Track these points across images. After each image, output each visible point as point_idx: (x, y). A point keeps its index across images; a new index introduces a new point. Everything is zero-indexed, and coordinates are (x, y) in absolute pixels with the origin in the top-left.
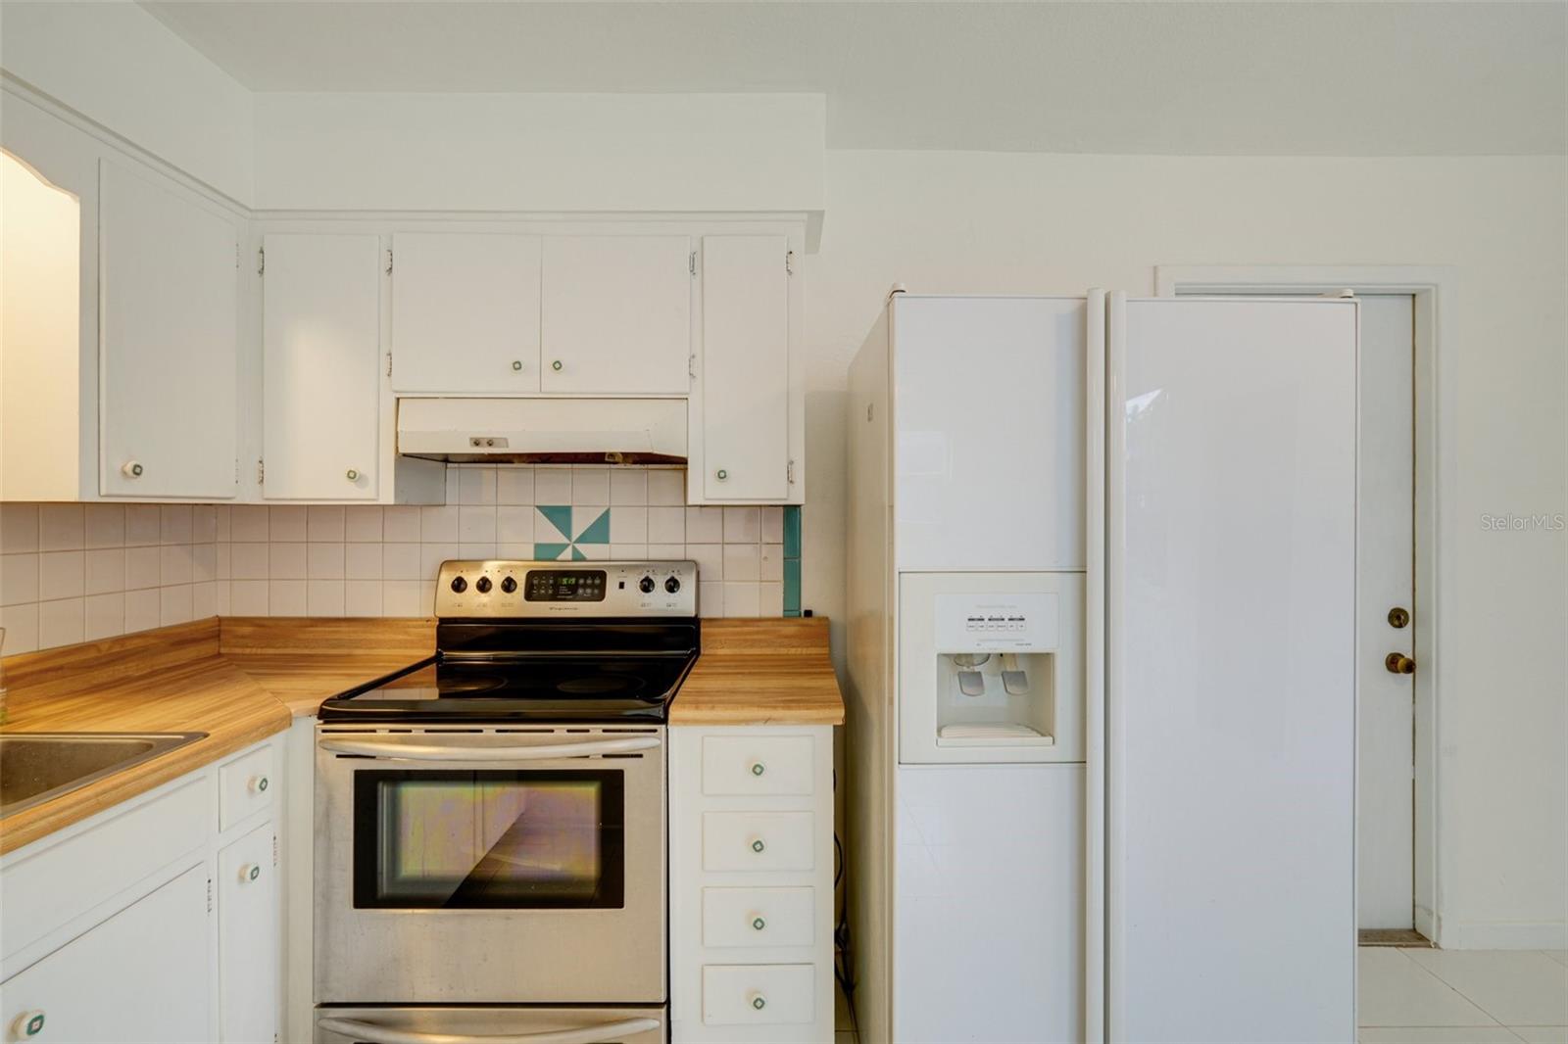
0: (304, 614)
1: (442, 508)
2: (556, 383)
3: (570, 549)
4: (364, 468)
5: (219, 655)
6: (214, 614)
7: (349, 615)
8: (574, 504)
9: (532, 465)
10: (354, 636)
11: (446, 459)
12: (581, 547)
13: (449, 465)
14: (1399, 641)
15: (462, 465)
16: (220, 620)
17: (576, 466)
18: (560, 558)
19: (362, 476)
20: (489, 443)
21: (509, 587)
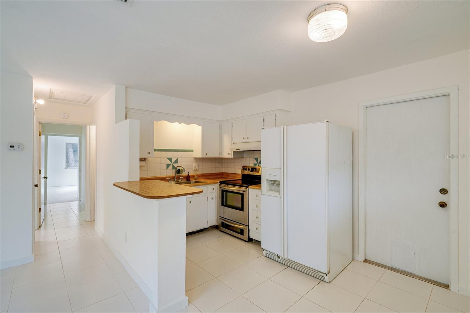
0: (230, 172)
1: (244, 158)
2: (248, 140)
3: (257, 164)
4: (230, 153)
5: (223, 177)
6: (222, 172)
7: (235, 173)
8: (258, 157)
10: (235, 176)
11: (244, 151)
14: (443, 198)
15: (246, 152)
16: (223, 173)
19: (230, 154)
20: (238, 149)
21: (249, 170)
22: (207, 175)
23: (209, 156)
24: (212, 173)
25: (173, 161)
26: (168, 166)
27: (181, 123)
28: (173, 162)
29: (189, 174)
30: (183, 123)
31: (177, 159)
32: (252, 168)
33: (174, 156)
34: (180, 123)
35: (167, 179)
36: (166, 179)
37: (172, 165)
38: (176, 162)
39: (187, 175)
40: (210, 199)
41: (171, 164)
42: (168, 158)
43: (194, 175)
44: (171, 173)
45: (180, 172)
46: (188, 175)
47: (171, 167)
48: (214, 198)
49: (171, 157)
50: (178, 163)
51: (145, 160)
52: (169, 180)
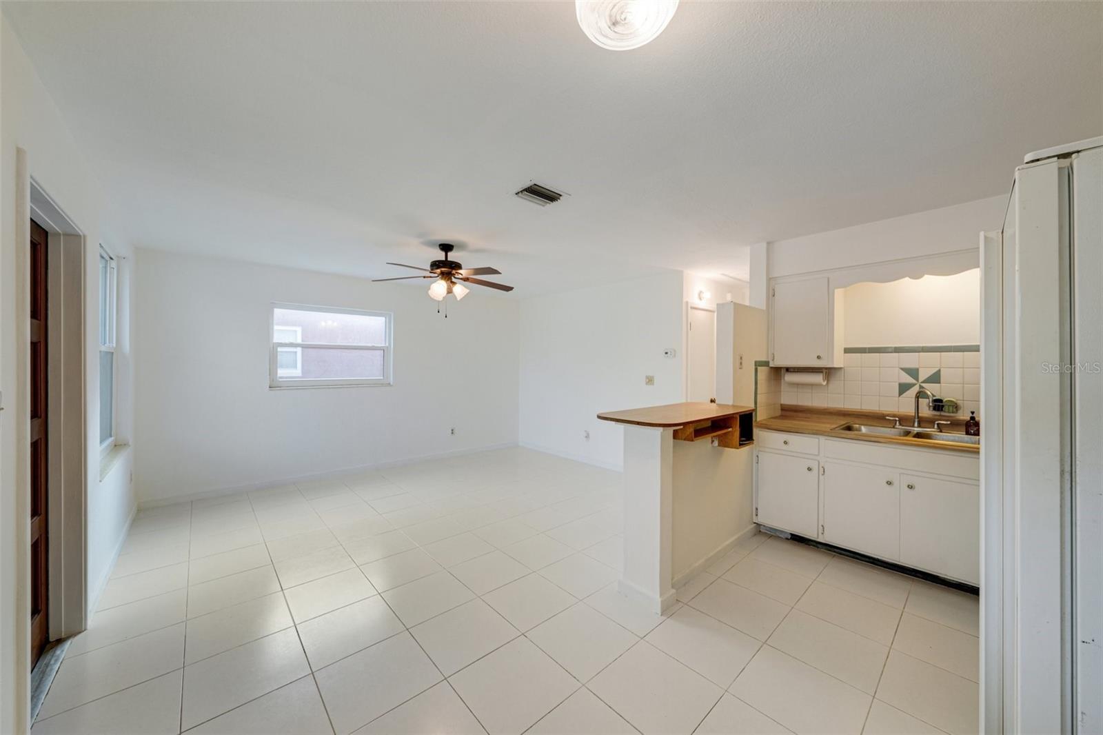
25: (923, 376)
26: (903, 388)
27: (923, 276)
28: (921, 380)
29: (974, 415)
31: (939, 370)
33: (927, 364)
35: (889, 420)
36: (886, 419)
37: (916, 387)
38: (935, 378)
39: (969, 418)
41: (912, 385)
42: (904, 370)
45: (943, 406)
46: (972, 418)
47: (913, 392)
49: (917, 366)
50: (940, 383)
51: (824, 371)
52: (896, 423)
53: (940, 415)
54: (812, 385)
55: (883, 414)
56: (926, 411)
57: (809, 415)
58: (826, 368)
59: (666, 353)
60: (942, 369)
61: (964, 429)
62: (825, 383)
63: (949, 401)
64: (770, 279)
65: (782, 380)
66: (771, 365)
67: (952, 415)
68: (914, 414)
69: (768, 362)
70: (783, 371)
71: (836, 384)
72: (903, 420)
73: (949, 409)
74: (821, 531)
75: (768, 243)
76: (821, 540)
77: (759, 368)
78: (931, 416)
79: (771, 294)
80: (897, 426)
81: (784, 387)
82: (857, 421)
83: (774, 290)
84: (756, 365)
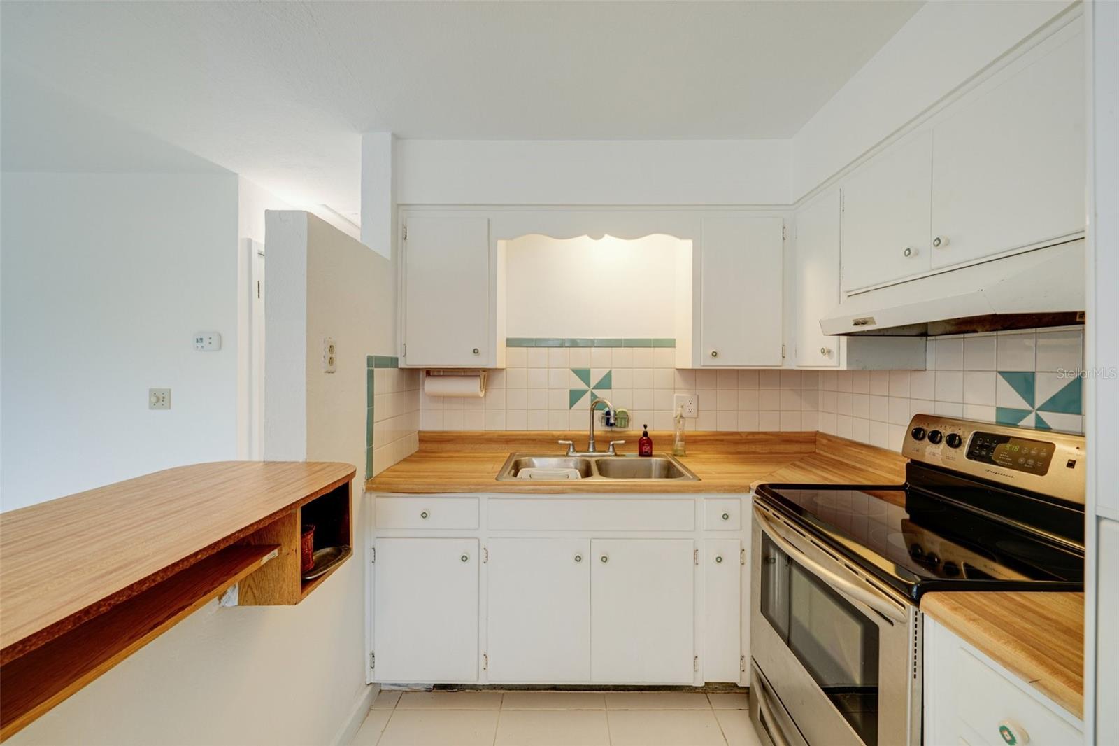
1: (923, 372)
2: (944, 258)
3: (1032, 416)
4: (829, 342)
6: (815, 430)
8: (1037, 370)
9: (995, 333)
10: (869, 458)
12: (1043, 415)
13: (929, 338)
15: (937, 337)
16: (817, 433)
17: (1040, 330)
18: (1021, 424)
19: (829, 352)
20: (864, 323)
21: (954, 441)
22: (738, 437)
23: (727, 361)
24: (759, 433)
25: (595, 379)
26: (575, 396)
27: (603, 236)
28: (592, 385)
29: (647, 430)
30: (609, 234)
31: (610, 371)
32: (977, 435)
33: (598, 362)
34: (597, 236)
35: (561, 444)
36: (558, 443)
37: (588, 394)
38: (606, 383)
39: (641, 433)
40: (707, 557)
41: (584, 392)
42: (576, 371)
43: (671, 436)
44: (579, 421)
45: (615, 419)
46: (645, 434)
47: (586, 402)
48: (733, 557)
49: (588, 367)
50: (610, 388)
51: (482, 374)
52: (569, 449)
53: (612, 432)
54: (463, 398)
55: (553, 436)
56: (600, 429)
57: (458, 447)
58: (485, 370)
59: (199, 340)
60: (613, 370)
61: (637, 447)
62: (482, 394)
63: (623, 412)
64: (399, 205)
65: (421, 390)
66: (402, 365)
67: (622, 430)
68: (589, 433)
69: (397, 359)
70: (422, 374)
71: (496, 393)
72: (578, 443)
73: (621, 424)
74: (482, 665)
75: (396, 138)
76: (483, 681)
77: (376, 370)
78: (603, 434)
79: (401, 234)
80: (570, 454)
81: (423, 401)
82: (524, 449)
83: (405, 228)
84: (369, 365)
